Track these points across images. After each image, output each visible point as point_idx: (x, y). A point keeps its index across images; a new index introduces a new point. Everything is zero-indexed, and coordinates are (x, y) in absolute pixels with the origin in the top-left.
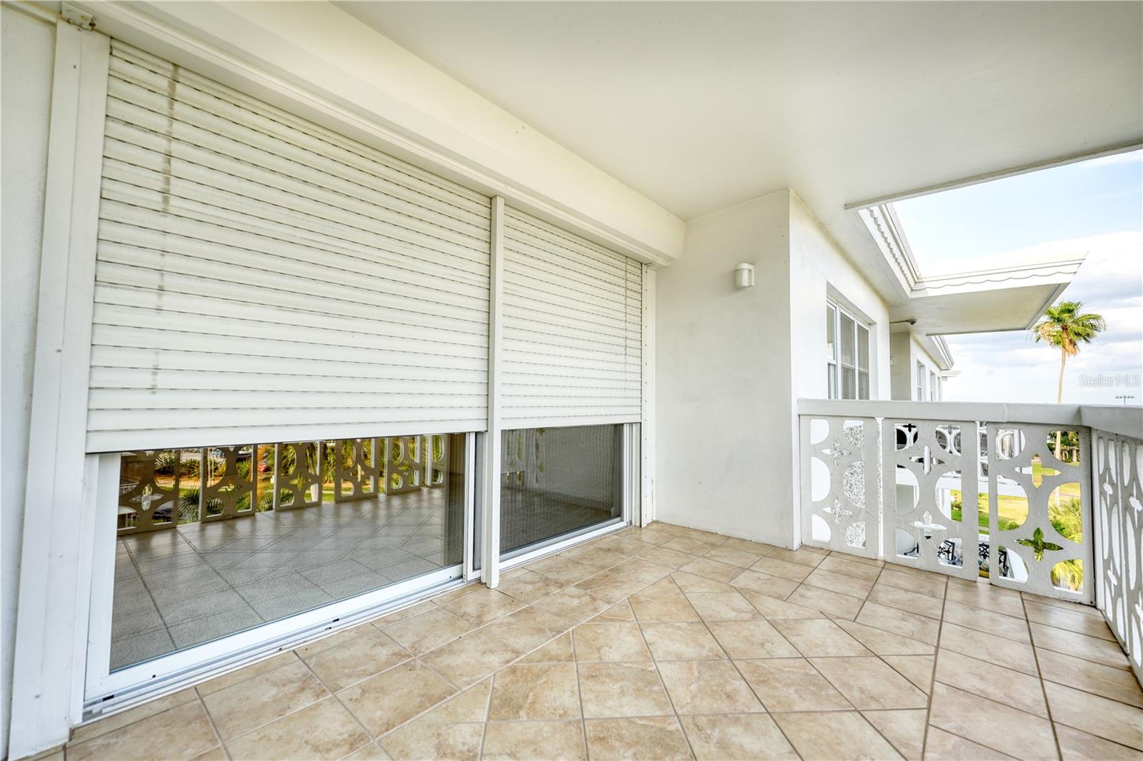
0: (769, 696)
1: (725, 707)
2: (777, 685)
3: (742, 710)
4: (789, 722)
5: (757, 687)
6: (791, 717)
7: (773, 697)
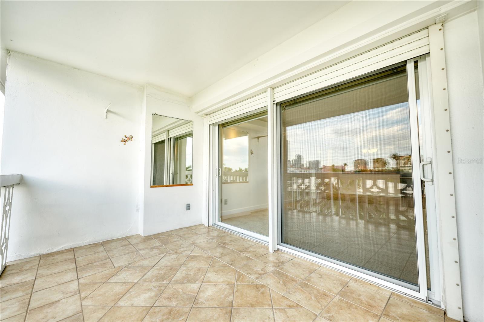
0: (160, 311)
1: (166, 295)
2: (164, 317)
3: (159, 299)
4: (144, 310)
5: (168, 309)
6: (145, 313)
7: (159, 312)
